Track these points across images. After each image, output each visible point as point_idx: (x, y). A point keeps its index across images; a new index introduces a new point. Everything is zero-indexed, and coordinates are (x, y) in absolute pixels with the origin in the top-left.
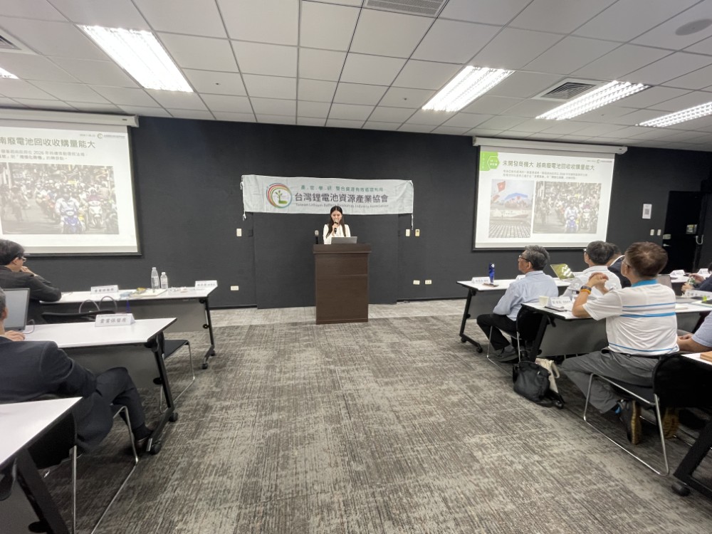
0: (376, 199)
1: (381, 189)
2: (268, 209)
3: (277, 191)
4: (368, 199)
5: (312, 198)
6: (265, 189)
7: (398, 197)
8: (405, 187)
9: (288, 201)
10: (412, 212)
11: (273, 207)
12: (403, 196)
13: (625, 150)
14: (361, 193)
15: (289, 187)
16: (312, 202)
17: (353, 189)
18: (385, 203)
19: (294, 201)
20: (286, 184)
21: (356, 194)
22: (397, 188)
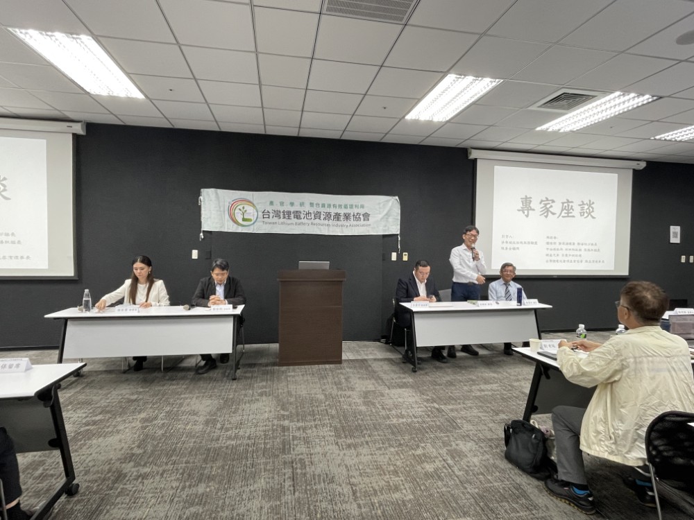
0: (357, 217)
1: (362, 207)
2: (230, 227)
3: (241, 207)
4: (347, 217)
5: (282, 216)
6: (227, 205)
7: (381, 216)
8: (390, 204)
9: (254, 219)
10: (399, 233)
11: (236, 225)
12: (388, 214)
13: (643, 165)
14: (339, 211)
15: (255, 203)
16: (282, 220)
17: (329, 206)
18: (366, 222)
19: (260, 218)
20: (251, 200)
21: (333, 211)
22: (381, 205)
